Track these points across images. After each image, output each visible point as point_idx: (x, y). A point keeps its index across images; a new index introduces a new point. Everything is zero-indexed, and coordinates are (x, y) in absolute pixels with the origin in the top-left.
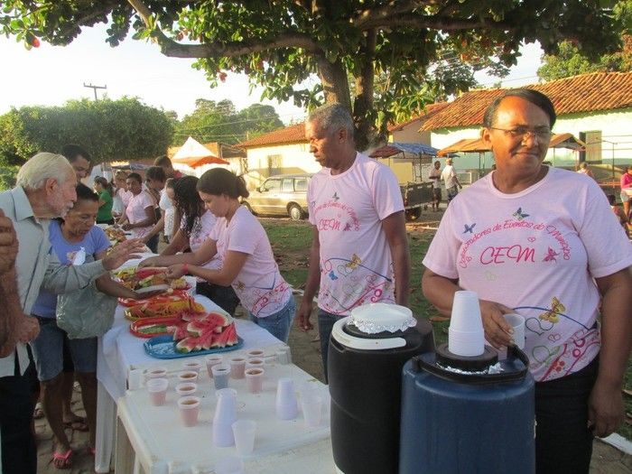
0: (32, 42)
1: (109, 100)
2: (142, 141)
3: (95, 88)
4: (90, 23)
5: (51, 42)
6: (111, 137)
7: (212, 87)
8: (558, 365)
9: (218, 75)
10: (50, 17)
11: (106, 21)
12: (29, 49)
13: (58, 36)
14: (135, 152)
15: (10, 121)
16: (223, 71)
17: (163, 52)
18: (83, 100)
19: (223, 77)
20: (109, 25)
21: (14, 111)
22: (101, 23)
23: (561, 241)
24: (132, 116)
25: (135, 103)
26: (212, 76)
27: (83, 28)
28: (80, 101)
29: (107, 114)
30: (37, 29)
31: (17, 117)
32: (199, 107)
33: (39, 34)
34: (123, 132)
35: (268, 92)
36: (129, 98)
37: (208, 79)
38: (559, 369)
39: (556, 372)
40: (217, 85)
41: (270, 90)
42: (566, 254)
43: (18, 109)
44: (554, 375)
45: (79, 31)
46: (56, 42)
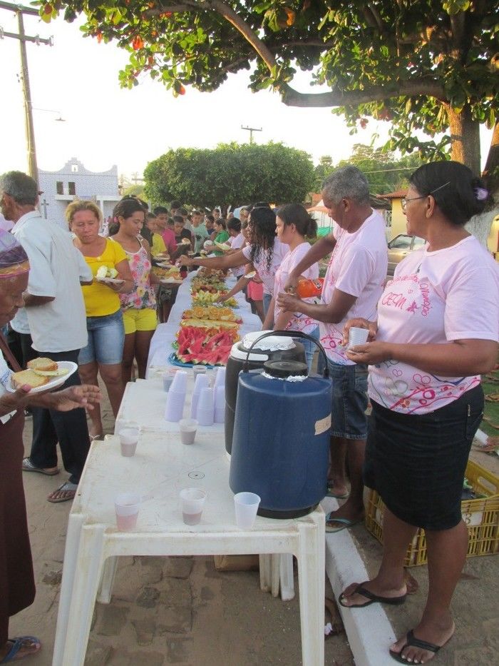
0: (179, 90)
1: (255, 144)
2: (281, 186)
3: (251, 130)
4: (234, 70)
5: (199, 89)
6: (252, 181)
7: (351, 133)
8: (404, 403)
9: (358, 121)
10: (197, 66)
11: (248, 67)
12: (176, 96)
13: (207, 82)
14: (273, 196)
15: (167, 161)
16: (363, 117)
17: (283, 101)
18: (232, 144)
19: (364, 123)
20: (251, 72)
21: (171, 152)
22: (245, 69)
23: (426, 299)
24: (274, 162)
25: (280, 147)
26: (351, 122)
27: (229, 74)
28: (229, 144)
29: (252, 157)
30: (183, 78)
31: (173, 157)
32: (356, 153)
33: (186, 82)
34: (264, 176)
35: (391, 142)
36: (275, 142)
37: (348, 126)
38: (404, 406)
39: (402, 408)
40: (356, 132)
41: (393, 140)
42: (425, 311)
43: (175, 151)
44: (399, 409)
45: (225, 77)
46: (204, 88)
